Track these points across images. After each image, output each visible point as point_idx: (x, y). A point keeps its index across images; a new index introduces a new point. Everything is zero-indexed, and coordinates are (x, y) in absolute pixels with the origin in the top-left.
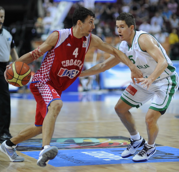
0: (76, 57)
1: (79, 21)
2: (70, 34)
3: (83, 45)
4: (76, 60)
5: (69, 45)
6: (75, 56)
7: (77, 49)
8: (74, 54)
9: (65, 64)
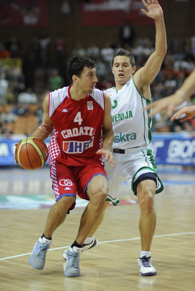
0: (80, 124)
1: (74, 77)
2: (67, 96)
3: (88, 106)
4: (81, 128)
5: (65, 111)
6: (78, 123)
7: (79, 114)
8: (75, 120)
9: (66, 133)
